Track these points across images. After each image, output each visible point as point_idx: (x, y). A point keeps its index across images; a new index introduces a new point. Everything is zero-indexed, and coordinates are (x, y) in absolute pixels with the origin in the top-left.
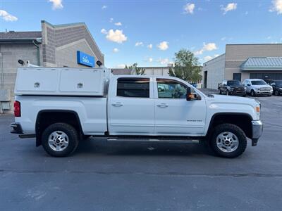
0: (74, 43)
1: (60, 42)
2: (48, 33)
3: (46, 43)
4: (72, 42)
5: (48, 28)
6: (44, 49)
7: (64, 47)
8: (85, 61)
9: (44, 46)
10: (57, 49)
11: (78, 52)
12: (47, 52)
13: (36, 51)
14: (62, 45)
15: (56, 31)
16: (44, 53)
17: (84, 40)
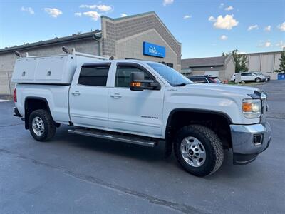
0: (139, 34)
1: (121, 34)
2: (107, 27)
3: (105, 37)
4: (137, 33)
5: (107, 22)
6: (103, 43)
7: (126, 39)
8: (153, 51)
9: (103, 39)
10: (118, 42)
11: (144, 43)
12: (105, 45)
13: (97, 45)
14: (124, 37)
15: (117, 24)
16: (103, 46)
17: (154, 29)
